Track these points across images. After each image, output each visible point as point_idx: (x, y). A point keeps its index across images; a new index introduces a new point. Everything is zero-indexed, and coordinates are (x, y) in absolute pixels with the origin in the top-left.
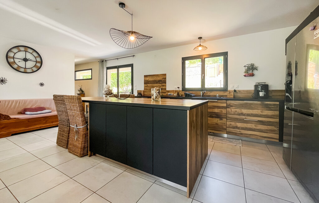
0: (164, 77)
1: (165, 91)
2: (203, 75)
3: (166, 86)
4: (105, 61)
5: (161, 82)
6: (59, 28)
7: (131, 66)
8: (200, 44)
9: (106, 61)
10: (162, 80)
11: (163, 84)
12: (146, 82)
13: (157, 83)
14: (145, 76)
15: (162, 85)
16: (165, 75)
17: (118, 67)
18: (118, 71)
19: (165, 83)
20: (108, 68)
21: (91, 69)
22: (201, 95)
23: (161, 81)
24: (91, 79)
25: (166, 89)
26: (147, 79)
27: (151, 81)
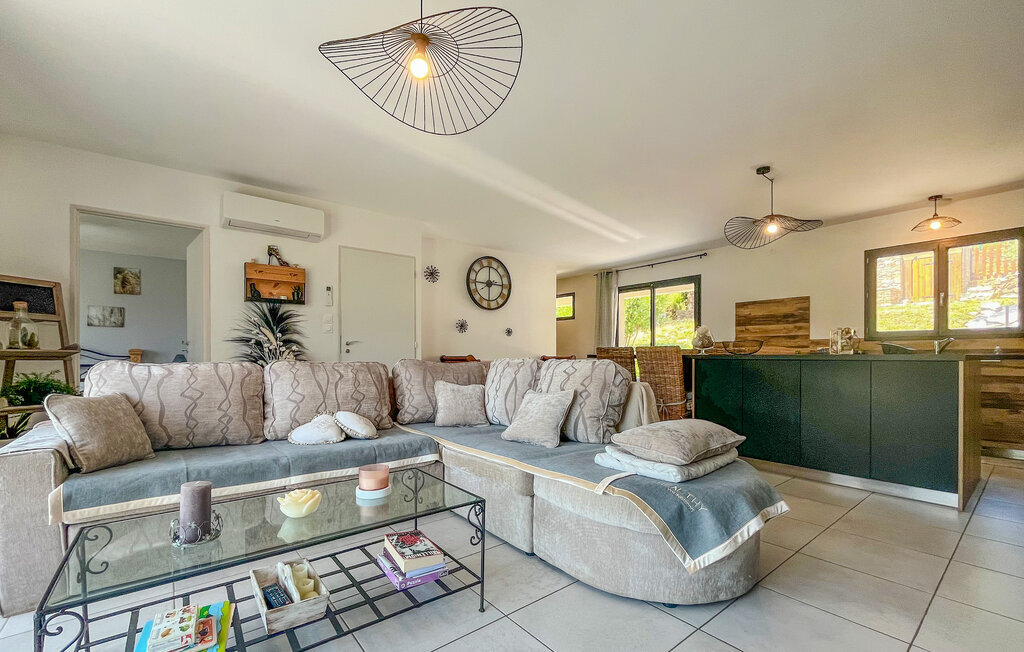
0: (805, 305)
1: (805, 344)
2: (942, 295)
3: (808, 329)
4: (614, 273)
5: (791, 319)
6: (585, 219)
7: (696, 280)
8: (936, 214)
9: (617, 271)
10: (796, 313)
11: (798, 325)
12: (742, 322)
13: (778, 322)
14: (739, 306)
15: (795, 327)
16: (807, 299)
17: (652, 286)
18: (653, 294)
19: (807, 320)
20: (621, 290)
21: (573, 294)
22: (934, 350)
23: (792, 316)
24: (573, 318)
25: (809, 336)
26: (745, 312)
27: (760, 317)
